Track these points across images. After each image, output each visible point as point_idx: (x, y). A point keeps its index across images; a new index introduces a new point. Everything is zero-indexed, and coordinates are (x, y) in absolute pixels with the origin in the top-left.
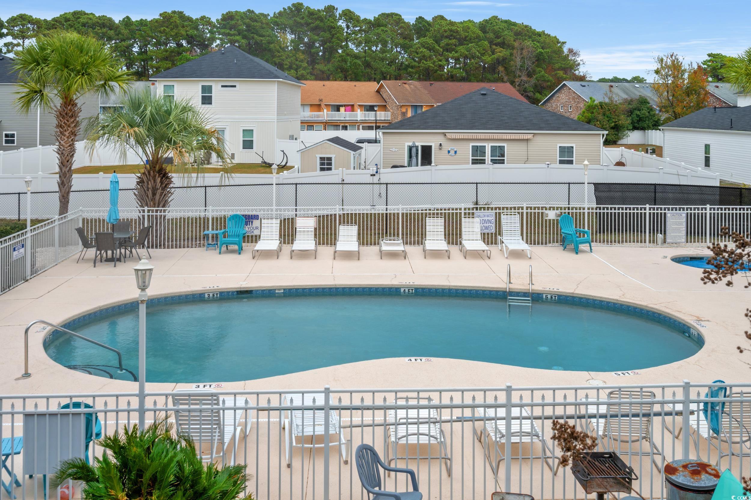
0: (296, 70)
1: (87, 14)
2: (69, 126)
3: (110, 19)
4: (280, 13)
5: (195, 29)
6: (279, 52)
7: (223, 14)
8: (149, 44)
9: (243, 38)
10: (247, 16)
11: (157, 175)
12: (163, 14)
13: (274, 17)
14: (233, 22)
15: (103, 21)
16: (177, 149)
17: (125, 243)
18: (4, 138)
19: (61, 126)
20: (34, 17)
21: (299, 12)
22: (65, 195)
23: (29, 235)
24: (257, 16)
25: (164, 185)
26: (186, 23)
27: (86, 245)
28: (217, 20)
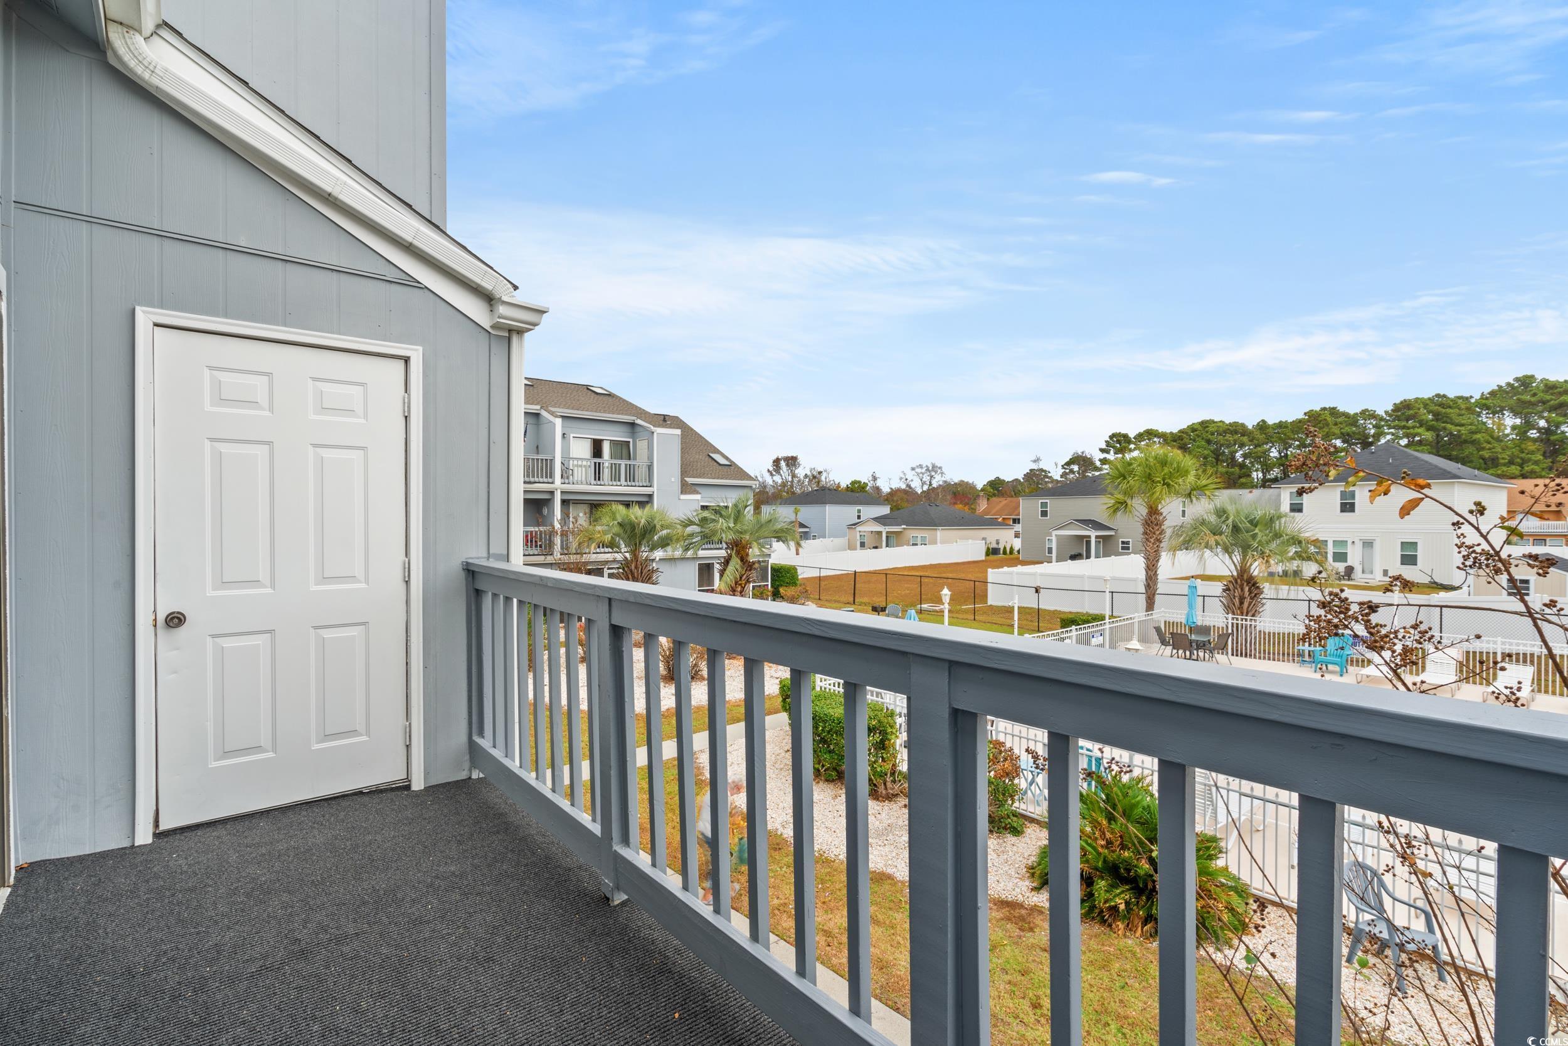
0: (1521, 466)
1: (1216, 422)
2: (1154, 534)
3: (1243, 425)
4: (1493, 393)
5: (1352, 425)
6: (1489, 443)
7: (1395, 404)
8: (1290, 447)
9: (1428, 430)
10: (1434, 403)
11: (1245, 584)
12: (1308, 412)
13: (1482, 398)
14: (1411, 412)
15: (1234, 428)
16: (1264, 559)
17: (1201, 646)
18: (1120, 545)
19: (1146, 534)
20: (1160, 431)
21: (1526, 388)
22: (1151, 596)
23: (1107, 626)
24: (1452, 401)
25: (1253, 595)
26: (1340, 420)
27: (1164, 642)
28: (1386, 412)
